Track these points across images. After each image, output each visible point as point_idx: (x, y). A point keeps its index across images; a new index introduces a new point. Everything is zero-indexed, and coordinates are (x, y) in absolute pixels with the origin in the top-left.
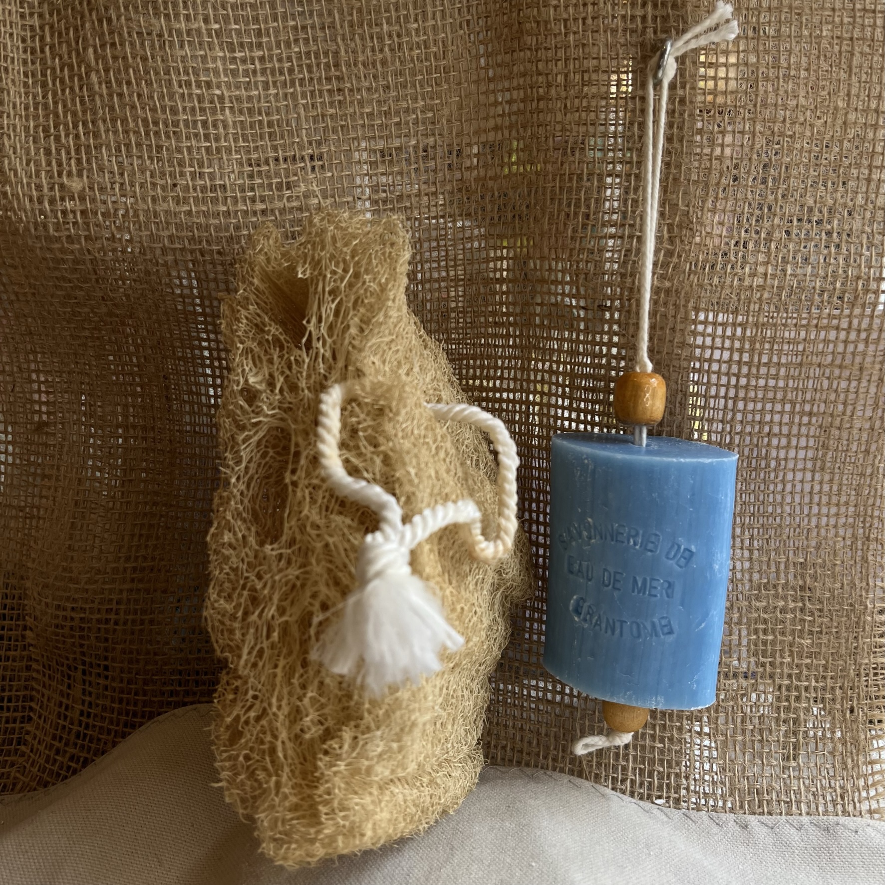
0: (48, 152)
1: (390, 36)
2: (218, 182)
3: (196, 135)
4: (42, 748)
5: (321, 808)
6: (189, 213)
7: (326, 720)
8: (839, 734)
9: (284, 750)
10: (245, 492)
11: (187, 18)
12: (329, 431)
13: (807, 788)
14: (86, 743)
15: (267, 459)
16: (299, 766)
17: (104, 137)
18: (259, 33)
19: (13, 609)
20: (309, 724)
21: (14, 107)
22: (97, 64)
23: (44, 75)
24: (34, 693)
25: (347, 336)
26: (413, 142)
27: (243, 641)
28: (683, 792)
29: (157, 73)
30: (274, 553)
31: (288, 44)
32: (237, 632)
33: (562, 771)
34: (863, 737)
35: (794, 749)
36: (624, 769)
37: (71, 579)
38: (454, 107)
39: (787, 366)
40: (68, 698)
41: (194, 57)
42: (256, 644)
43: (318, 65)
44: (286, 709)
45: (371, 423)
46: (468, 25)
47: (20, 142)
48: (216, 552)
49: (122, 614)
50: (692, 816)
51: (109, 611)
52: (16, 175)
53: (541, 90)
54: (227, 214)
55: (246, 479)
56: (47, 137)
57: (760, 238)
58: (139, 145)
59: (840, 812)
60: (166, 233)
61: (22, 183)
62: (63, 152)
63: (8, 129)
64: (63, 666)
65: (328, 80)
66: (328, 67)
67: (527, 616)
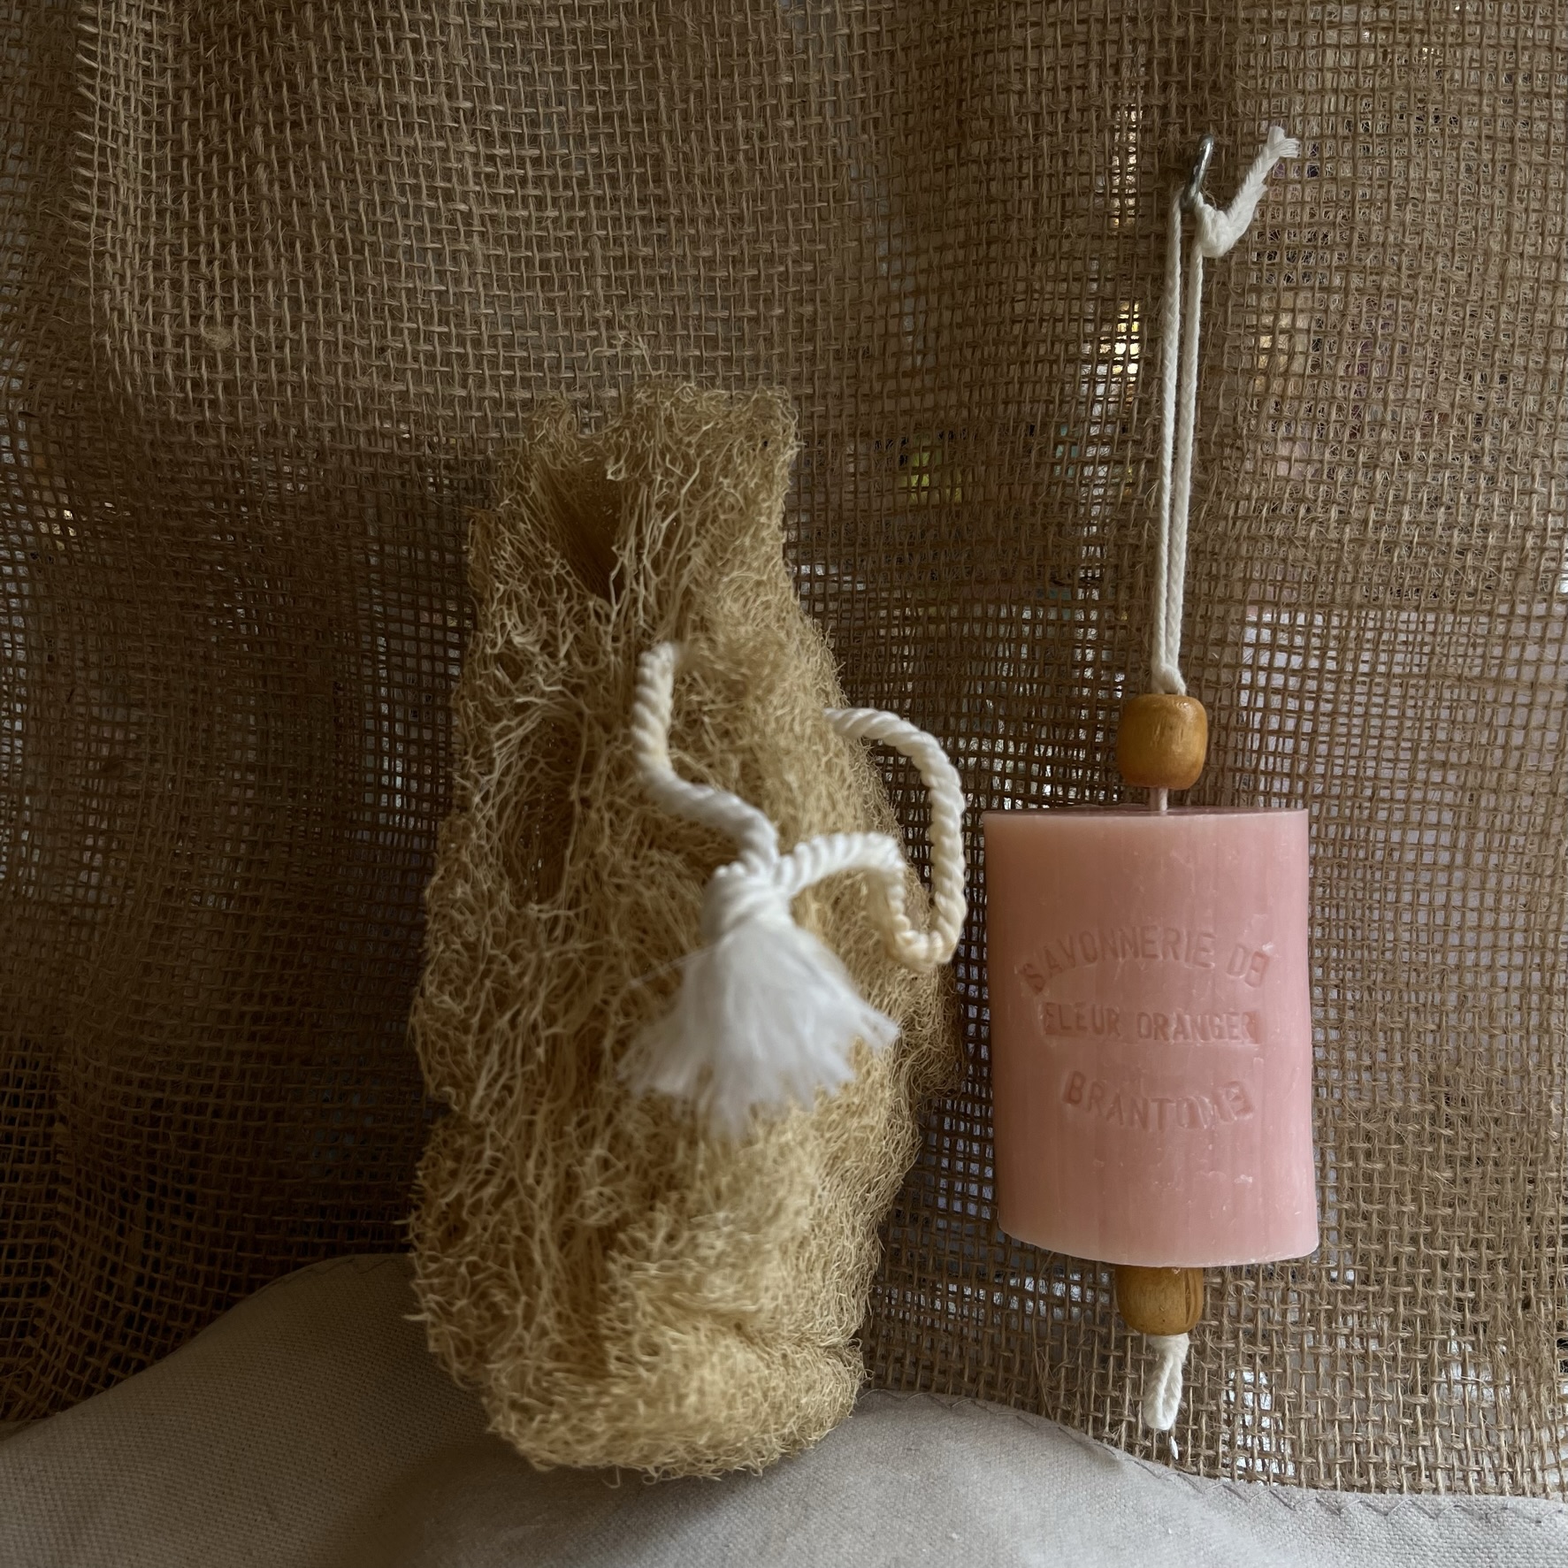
0: (176, 285)
1: (748, 138)
2: (455, 349)
3: (424, 272)
4: (62, 1341)
6: (403, 396)
8: (1504, 1347)
11: (421, 88)
13: (1448, 1445)
14: (143, 1335)
17: (271, 266)
18: (534, 123)
19: (33, 1086)
22: (268, 153)
23: (177, 164)
24: (57, 1241)
26: (778, 311)
28: (1222, 1448)
29: (366, 170)
31: (580, 141)
33: (1004, 1401)
34: (1547, 1353)
35: (1424, 1373)
36: (1117, 1403)
38: (849, 257)
40: (117, 1252)
41: (429, 151)
43: (628, 177)
46: (876, 127)
47: (132, 266)
49: (229, 1094)
50: (1240, 1491)
51: (206, 1089)
52: (121, 314)
53: (994, 227)
54: (466, 402)
56: (177, 263)
57: (1356, 463)
58: (328, 285)
59: (1507, 1487)
60: (363, 427)
61: (130, 331)
62: (202, 287)
63: (114, 246)
64: (112, 1191)
65: (643, 202)
66: (643, 180)
67: (947, 1127)
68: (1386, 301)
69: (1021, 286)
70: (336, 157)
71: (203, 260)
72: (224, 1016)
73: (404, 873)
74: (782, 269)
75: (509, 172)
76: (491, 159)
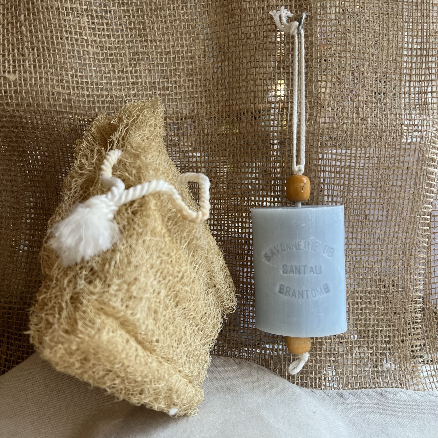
1: (170, 16)
2: (85, 80)
3: (74, 57)
6: (69, 94)
11: (71, 2)
17: (27, 55)
22: (26, 22)
26: (182, 67)
29: (55, 27)
31: (120, 18)
34: (409, 354)
35: (376, 362)
41: (74, 21)
43: (135, 28)
46: (207, 13)
54: (88, 96)
58: (45, 61)
62: (6, 62)
65: (140, 36)
66: (139, 29)
68: (357, 60)
69: (253, 58)
70: (46, 23)
71: (7, 54)
74: (182, 55)
75: (99, 27)
76: (93, 23)
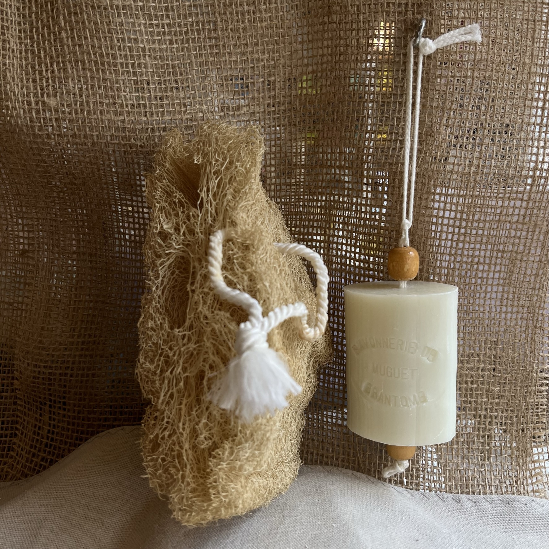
0: (34, 81)
1: (249, 12)
2: (141, 102)
3: (128, 72)
5: (211, 490)
6: (123, 121)
7: (213, 436)
8: (514, 445)
9: (187, 455)
10: (161, 296)
12: (216, 259)
13: (496, 477)
14: (51, 450)
15: (175, 276)
16: (196, 465)
17: (70, 72)
19: (5, 366)
20: (203, 439)
21: (13, 52)
22: (66, 26)
23: (31, 31)
24: (18, 419)
25: (225, 200)
26: (262, 80)
27: (161, 388)
28: (421, 480)
29: (104, 32)
30: (180, 334)
31: (185, 17)
32: (157, 382)
33: (347, 468)
34: (529, 446)
36: (385, 465)
37: (44, 349)
38: (287, 58)
39: (490, 222)
40: (40, 422)
42: (168, 390)
43: (204, 30)
44: (188, 430)
45: (241, 255)
47: (17, 74)
48: (143, 333)
49: (75, 370)
50: (427, 495)
51: (67, 368)
52: (14, 94)
53: (342, 48)
55: (162, 288)
56: (34, 71)
57: (475, 143)
58: (92, 78)
59: (515, 492)
60: (109, 134)
61: (18, 100)
62: (44, 81)
63: (9, 66)
64: (37, 402)
65: (210, 39)
66: (209, 31)
67: (327, 372)
68: (487, 81)
69: (352, 72)
70: (92, 27)
71: (44, 70)
72: (72, 343)
73: (132, 288)
74: (263, 64)
75: (158, 30)
76: (151, 25)
